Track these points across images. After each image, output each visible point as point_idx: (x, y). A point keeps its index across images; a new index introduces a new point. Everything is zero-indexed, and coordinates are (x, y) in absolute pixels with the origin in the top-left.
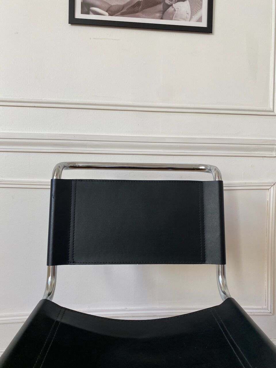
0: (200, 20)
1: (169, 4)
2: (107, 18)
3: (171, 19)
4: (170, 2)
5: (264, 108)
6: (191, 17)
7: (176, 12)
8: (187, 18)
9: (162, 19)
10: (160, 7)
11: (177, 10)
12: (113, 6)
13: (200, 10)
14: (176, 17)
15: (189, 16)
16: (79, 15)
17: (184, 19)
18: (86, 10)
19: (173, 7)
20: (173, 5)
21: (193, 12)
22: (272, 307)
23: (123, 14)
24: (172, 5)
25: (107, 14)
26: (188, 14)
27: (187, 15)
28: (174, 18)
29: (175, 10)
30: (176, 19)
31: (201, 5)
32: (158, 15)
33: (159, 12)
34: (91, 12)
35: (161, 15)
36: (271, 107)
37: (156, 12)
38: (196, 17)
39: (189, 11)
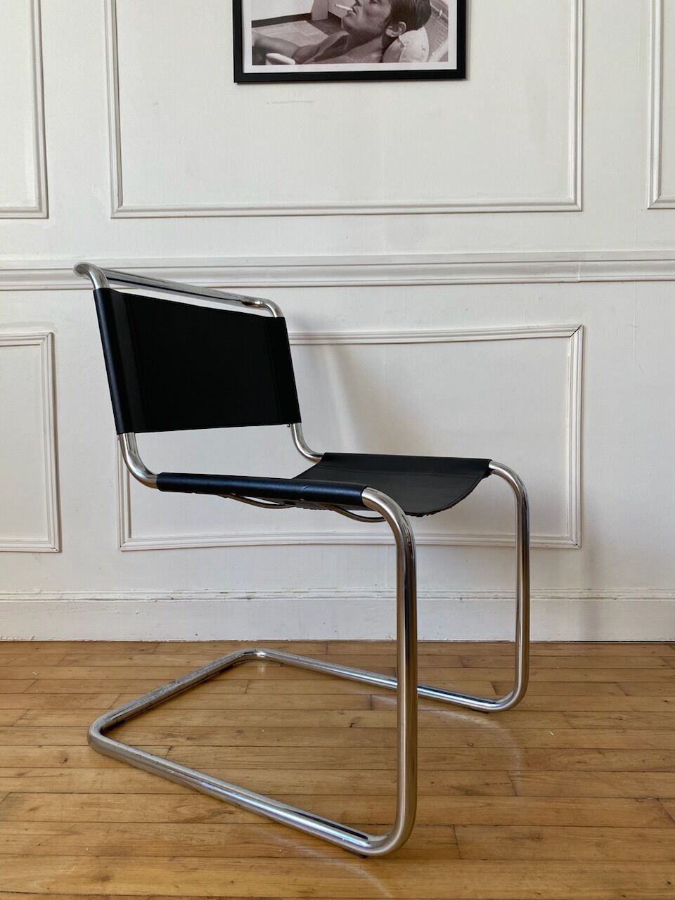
0: (445, 58)
1: (393, 36)
2: (293, 68)
3: (397, 61)
4: (395, 33)
5: (559, 200)
6: (430, 55)
7: (405, 48)
8: (423, 56)
9: (381, 61)
10: (378, 42)
11: (405, 45)
12: (303, 47)
13: (443, 41)
14: (404, 56)
15: (426, 53)
16: (249, 68)
17: (419, 60)
18: (260, 58)
19: (399, 41)
20: (400, 37)
21: (433, 47)
22: (579, 536)
23: (318, 60)
24: (397, 38)
25: (293, 61)
26: (424, 49)
27: (423, 51)
28: (401, 58)
29: (402, 46)
30: (404, 59)
31: (446, 32)
32: (375, 55)
33: (377, 50)
34: (267, 62)
35: (381, 55)
36: (572, 197)
37: (373, 52)
38: (438, 54)
39: (426, 45)
